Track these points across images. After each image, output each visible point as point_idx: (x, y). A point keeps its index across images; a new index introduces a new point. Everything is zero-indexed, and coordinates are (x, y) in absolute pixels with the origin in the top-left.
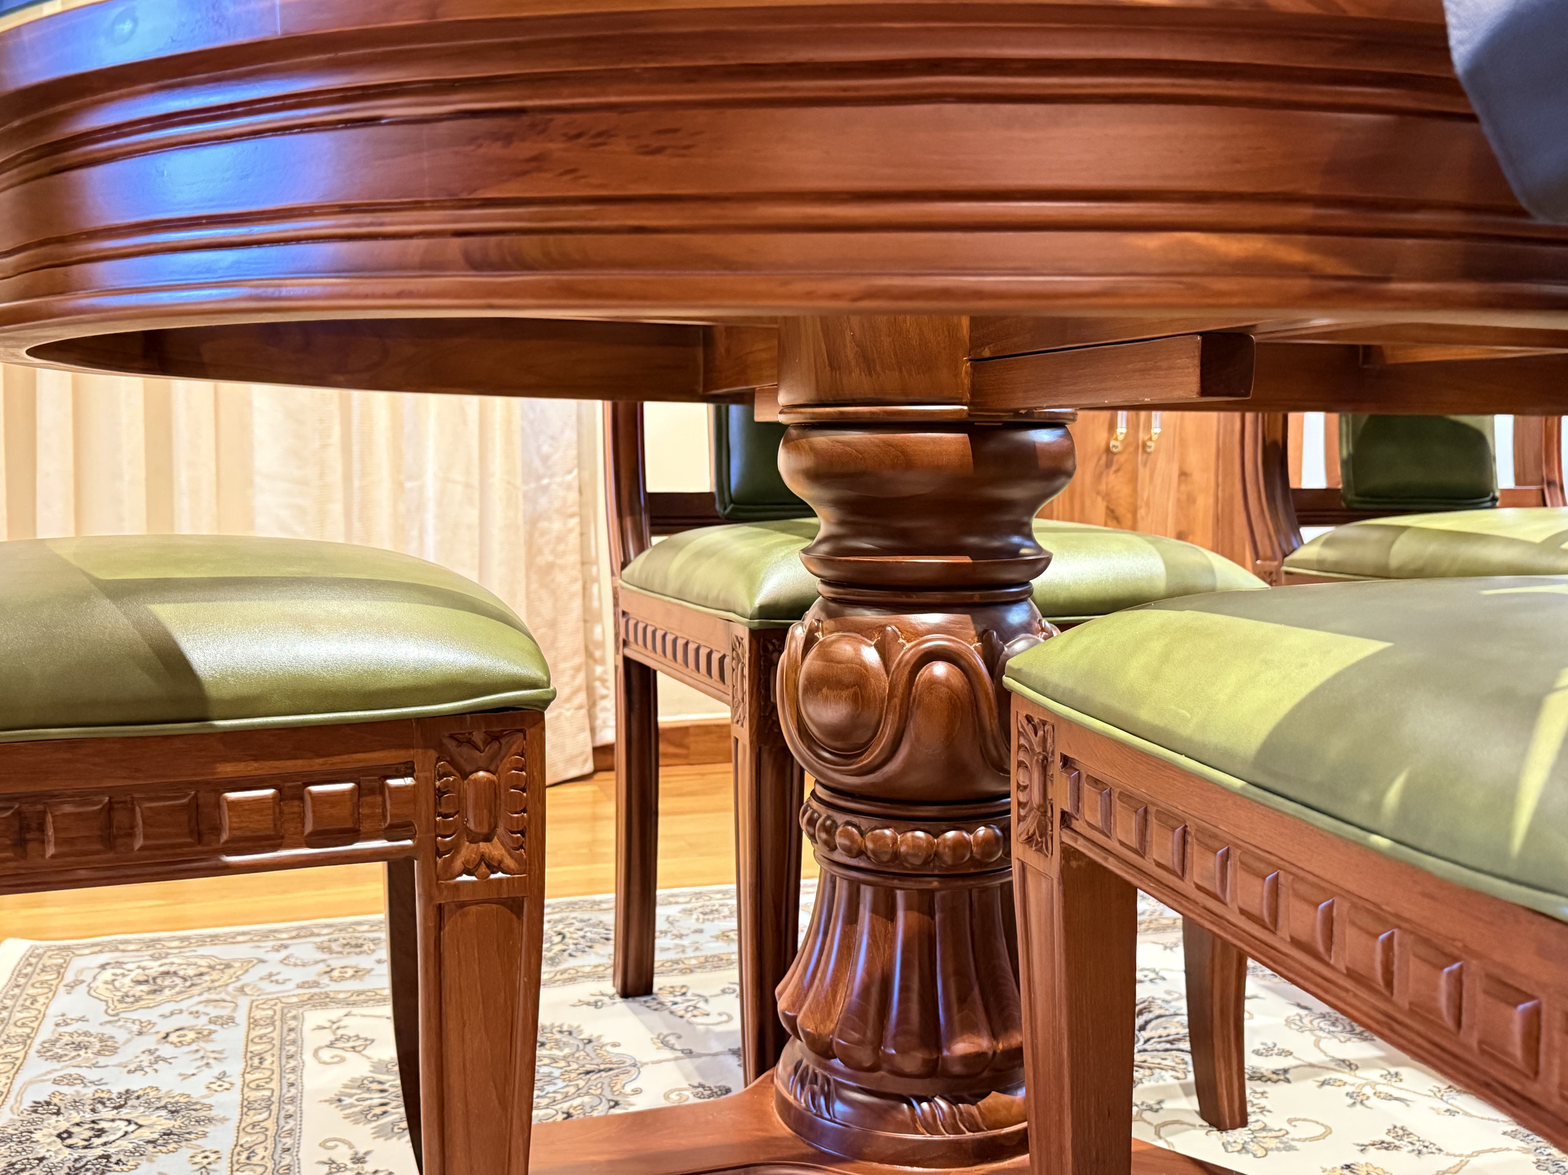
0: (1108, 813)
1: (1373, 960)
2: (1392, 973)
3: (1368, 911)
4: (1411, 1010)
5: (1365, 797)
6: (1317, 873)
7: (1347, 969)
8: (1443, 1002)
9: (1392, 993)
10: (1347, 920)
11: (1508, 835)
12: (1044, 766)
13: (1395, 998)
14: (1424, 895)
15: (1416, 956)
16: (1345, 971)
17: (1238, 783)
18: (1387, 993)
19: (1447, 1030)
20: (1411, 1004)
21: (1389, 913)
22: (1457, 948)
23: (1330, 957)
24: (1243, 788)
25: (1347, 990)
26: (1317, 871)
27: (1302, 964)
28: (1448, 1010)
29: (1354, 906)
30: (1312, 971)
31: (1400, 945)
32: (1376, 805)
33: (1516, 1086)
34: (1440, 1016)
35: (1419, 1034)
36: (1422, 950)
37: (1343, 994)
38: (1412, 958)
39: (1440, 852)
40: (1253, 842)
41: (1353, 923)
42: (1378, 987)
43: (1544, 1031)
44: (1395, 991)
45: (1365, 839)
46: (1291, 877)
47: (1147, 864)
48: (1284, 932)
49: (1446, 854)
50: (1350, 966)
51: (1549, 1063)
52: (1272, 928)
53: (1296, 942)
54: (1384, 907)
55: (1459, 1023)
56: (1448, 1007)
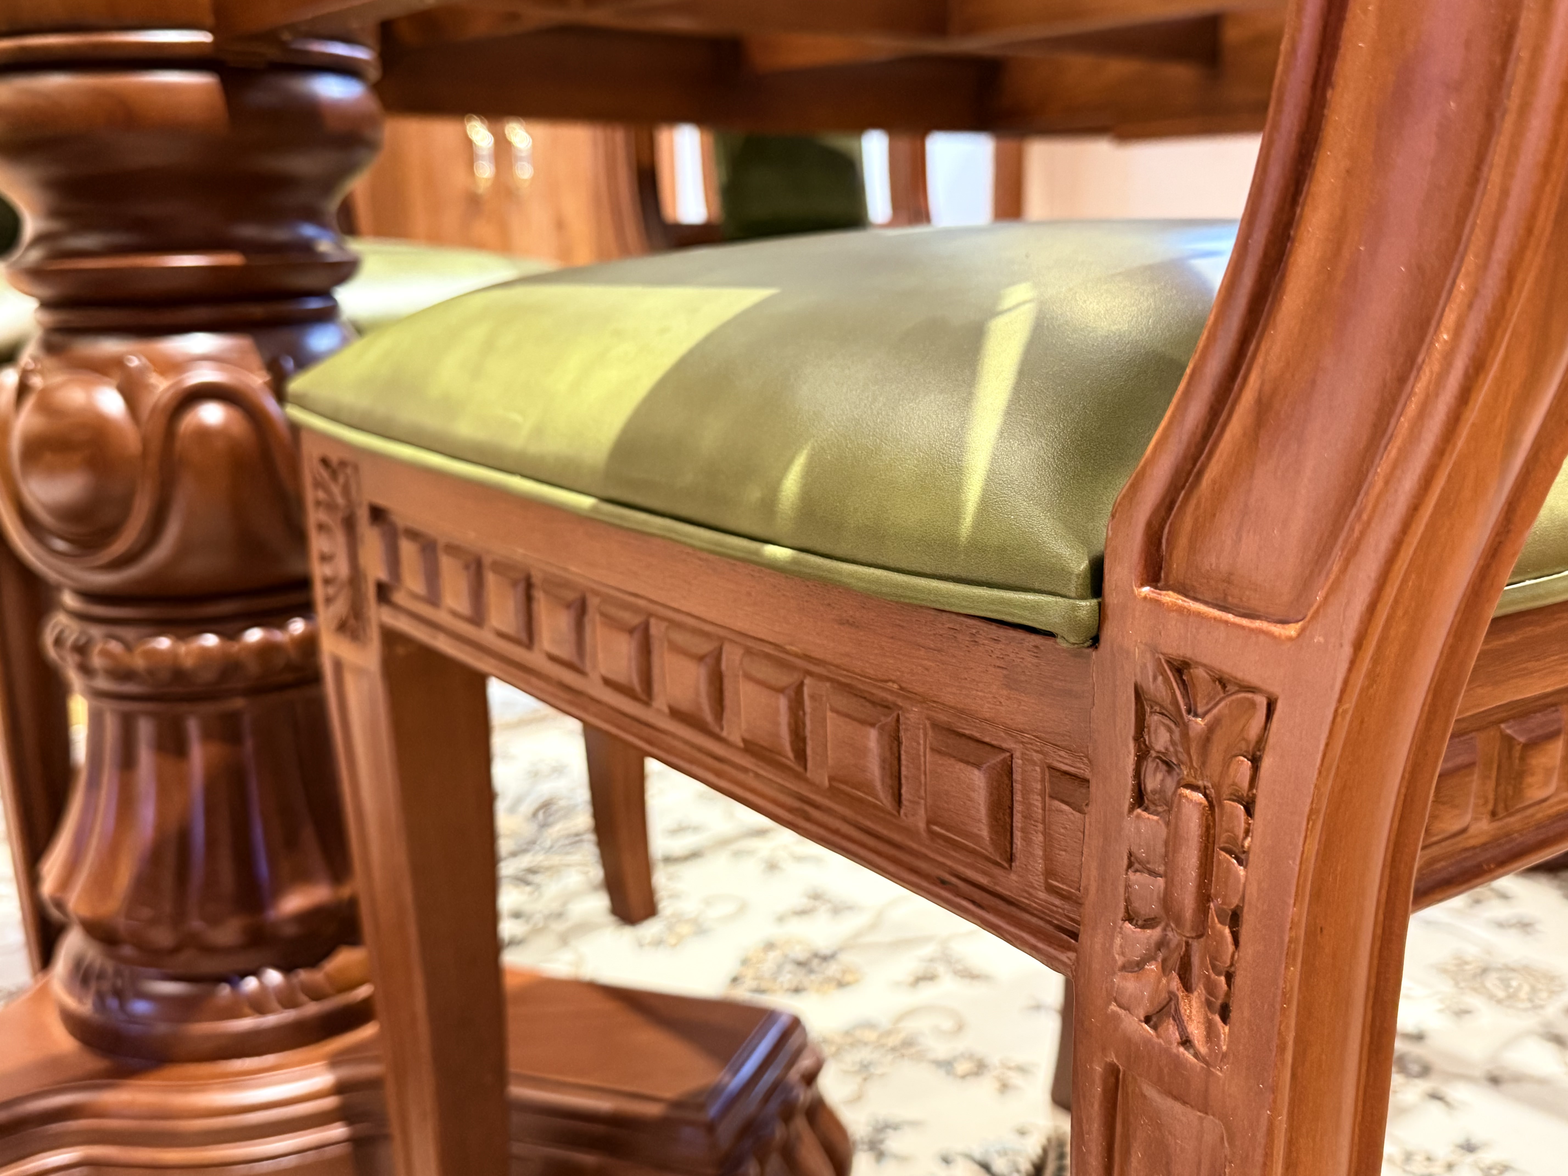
0: (432, 576)
1: (777, 724)
2: (804, 740)
3: (768, 656)
4: (831, 787)
5: (754, 494)
6: (697, 614)
7: (744, 740)
8: (874, 770)
9: (805, 768)
10: (741, 673)
11: (956, 515)
12: (350, 524)
13: (809, 775)
14: (842, 622)
15: (834, 710)
16: (741, 745)
17: (586, 502)
18: (800, 769)
19: (882, 810)
20: (831, 779)
21: (796, 655)
22: (892, 692)
23: (722, 728)
24: (594, 509)
25: (745, 770)
26: (696, 611)
27: (686, 742)
28: (883, 782)
29: (748, 651)
30: (700, 749)
31: (812, 697)
32: (769, 504)
33: (983, 880)
34: (872, 792)
35: (845, 819)
36: (842, 702)
37: (741, 776)
38: (829, 714)
39: (860, 556)
40: (612, 583)
41: (749, 677)
42: (788, 763)
43: (1018, 797)
44: (810, 764)
45: (757, 553)
46: (664, 625)
47: (486, 636)
48: (660, 702)
49: (870, 559)
50: (747, 736)
51: (1027, 840)
52: (644, 697)
53: (676, 713)
54: (788, 647)
55: (898, 799)
56: (883, 777)
